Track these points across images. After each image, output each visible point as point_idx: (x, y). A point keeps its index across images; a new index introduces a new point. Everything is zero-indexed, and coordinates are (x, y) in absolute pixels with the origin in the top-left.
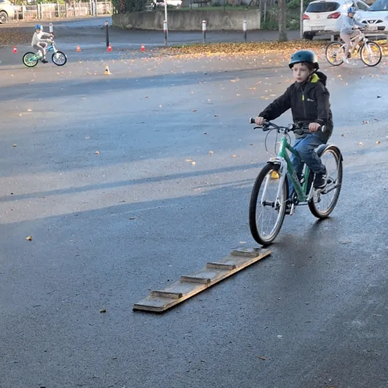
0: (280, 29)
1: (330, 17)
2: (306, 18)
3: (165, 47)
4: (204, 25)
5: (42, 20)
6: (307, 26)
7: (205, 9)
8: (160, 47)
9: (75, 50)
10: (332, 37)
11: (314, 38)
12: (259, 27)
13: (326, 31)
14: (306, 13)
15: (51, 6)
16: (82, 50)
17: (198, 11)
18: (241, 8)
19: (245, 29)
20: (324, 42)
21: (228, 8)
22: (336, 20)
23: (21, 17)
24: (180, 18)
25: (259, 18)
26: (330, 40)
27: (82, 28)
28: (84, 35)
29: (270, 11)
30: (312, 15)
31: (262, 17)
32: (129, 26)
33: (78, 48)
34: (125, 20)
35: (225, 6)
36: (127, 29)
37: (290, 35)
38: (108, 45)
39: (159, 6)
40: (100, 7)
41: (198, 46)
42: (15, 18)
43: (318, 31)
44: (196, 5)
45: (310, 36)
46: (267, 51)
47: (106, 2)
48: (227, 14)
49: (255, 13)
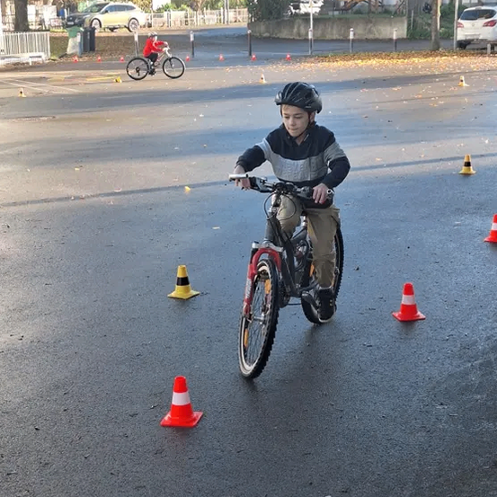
0: (433, 38)
1: (486, 25)
2: (460, 25)
3: (311, 57)
4: (351, 33)
5: (173, 28)
6: (461, 35)
7: (348, 16)
8: (306, 57)
9: (217, 60)
10: (489, 46)
11: (467, 47)
12: (405, 36)
13: (482, 40)
14: (460, 21)
15: (180, 14)
16: (225, 59)
17: (340, 19)
18: (385, 15)
19: (394, 38)
20: (479, 51)
21: (371, 15)
22: (492, 28)
23: (150, 26)
24: (321, 27)
25: (406, 26)
26: (485, 49)
27: (216, 37)
28: (221, 44)
29: (417, 19)
30: (466, 23)
31: (409, 25)
32: (267, 35)
33: (221, 57)
34: (262, 29)
35: (369, 13)
36: (265, 38)
37: (442, 43)
38: (250, 54)
39: (296, 14)
40: (231, 15)
41: (346, 55)
42: (144, 26)
43: (473, 40)
44: (336, 13)
45: (463, 45)
46: (421, 61)
47: (237, 10)
48: (371, 22)
49: (403, 22)
